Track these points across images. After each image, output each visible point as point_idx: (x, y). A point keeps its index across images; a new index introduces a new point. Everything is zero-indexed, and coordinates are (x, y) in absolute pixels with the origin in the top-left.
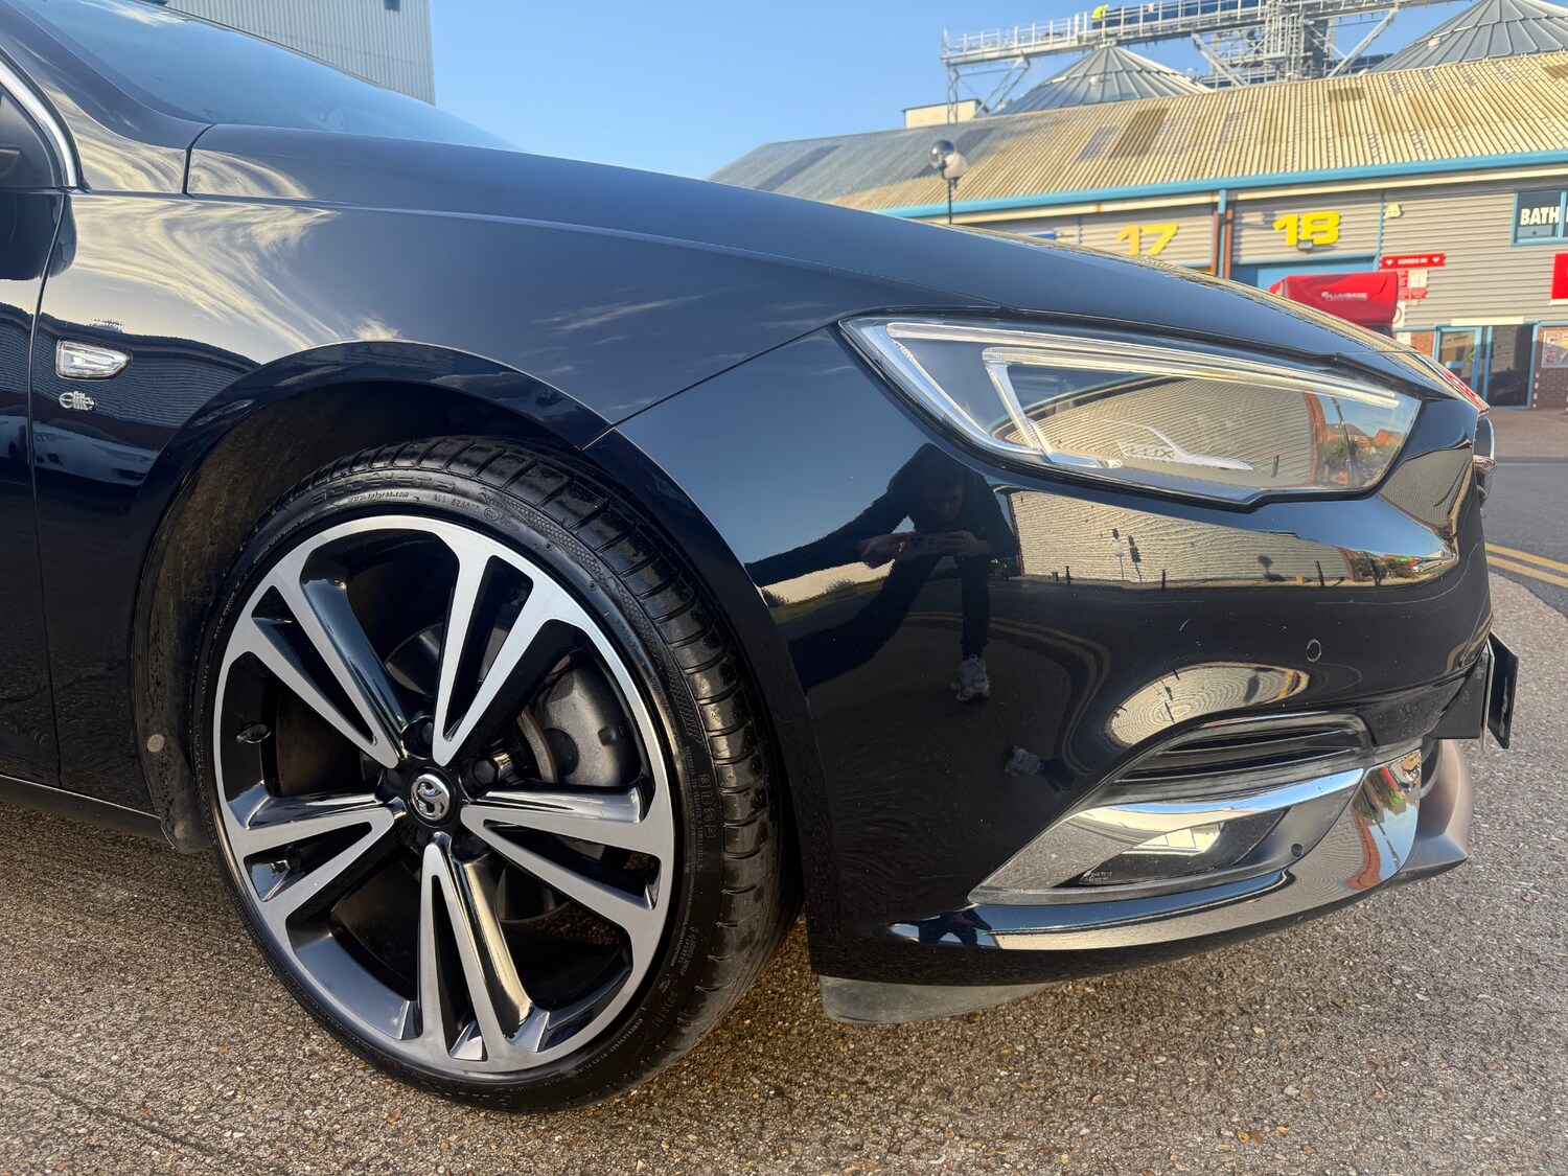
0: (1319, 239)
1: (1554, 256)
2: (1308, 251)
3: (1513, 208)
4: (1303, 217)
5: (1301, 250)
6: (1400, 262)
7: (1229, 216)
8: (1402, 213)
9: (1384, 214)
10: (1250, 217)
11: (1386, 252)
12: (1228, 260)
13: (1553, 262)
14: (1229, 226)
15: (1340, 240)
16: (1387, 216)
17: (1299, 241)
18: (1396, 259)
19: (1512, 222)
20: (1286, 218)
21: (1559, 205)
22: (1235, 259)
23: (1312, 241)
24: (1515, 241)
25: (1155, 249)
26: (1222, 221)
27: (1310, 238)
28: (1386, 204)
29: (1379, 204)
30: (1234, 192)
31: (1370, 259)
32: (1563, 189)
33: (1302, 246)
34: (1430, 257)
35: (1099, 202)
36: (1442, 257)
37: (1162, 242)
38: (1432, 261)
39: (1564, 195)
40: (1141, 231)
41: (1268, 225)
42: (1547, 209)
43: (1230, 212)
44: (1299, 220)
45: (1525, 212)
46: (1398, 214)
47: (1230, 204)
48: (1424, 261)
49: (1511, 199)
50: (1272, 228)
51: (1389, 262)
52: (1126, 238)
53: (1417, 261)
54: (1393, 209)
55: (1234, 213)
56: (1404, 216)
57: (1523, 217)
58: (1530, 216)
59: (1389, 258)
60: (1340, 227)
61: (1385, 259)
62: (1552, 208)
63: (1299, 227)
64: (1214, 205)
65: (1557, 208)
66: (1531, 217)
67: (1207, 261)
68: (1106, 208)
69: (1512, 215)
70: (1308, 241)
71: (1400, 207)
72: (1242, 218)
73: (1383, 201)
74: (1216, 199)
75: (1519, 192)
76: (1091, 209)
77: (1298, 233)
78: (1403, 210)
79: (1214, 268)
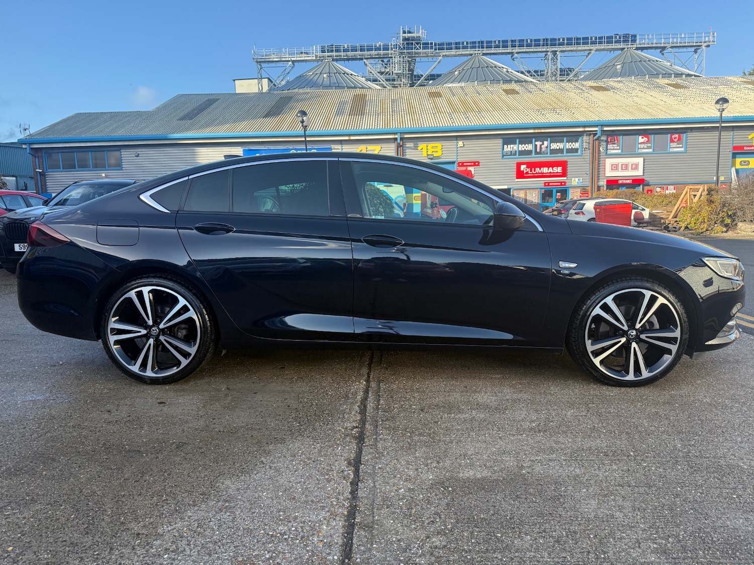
0: (435, 155)
1: (516, 163)
2: (431, 159)
3: (501, 144)
4: (429, 145)
5: (429, 158)
6: (465, 164)
7: (401, 144)
8: (464, 145)
10: (410, 145)
11: (460, 160)
13: (515, 165)
14: (401, 148)
15: (442, 155)
16: (459, 146)
17: (428, 155)
18: (463, 163)
19: (501, 150)
20: (422, 145)
21: (516, 144)
23: (433, 155)
24: (502, 157)
26: (399, 146)
27: (432, 153)
30: (403, 134)
31: (453, 163)
32: (517, 138)
33: (429, 157)
34: (475, 163)
35: (349, 135)
36: (479, 163)
38: (476, 164)
39: (518, 140)
40: (367, 148)
41: (416, 148)
42: (512, 145)
43: (401, 142)
44: (427, 146)
45: (505, 146)
46: (462, 145)
47: (402, 139)
48: (473, 164)
49: (500, 141)
50: (418, 149)
51: (460, 164)
52: (361, 151)
53: (470, 164)
54: (460, 143)
55: (403, 143)
57: (505, 148)
59: (461, 163)
60: (442, 150)
61: (459, 163)
62: (514, 145)
63: (427, 149)
64: (396, 139)
66: (508, 148)
68: (352, 138)
69: (501, 147)
70: (431, 155)
71: (463, 143)
72: (406, 145)
73: (457, 140)
74: (396, 136)
75: (503, 139)
76: (347, 138)
77: (427, 152)
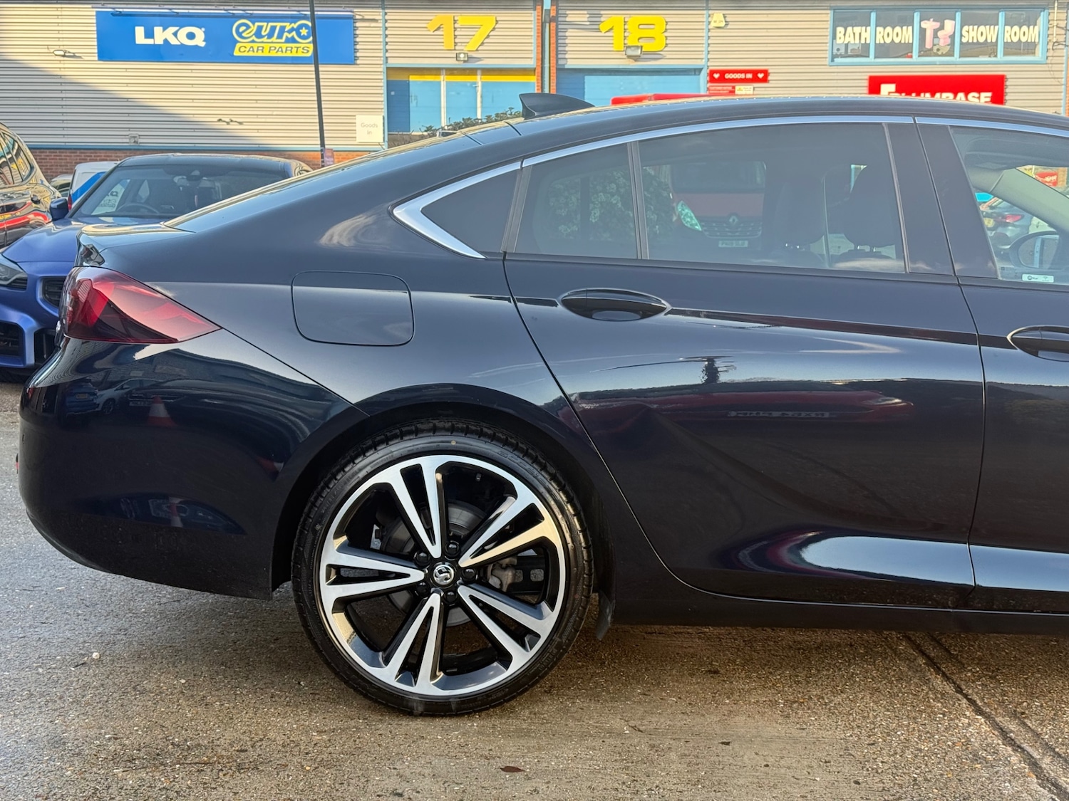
0: (648, 47)
1: (867, 77)
2: (636, 58)
3: (829, 25)
4: (630, 20)
5: (629, 57)
6: (727, 76)
7: (553, 13)
8: (727, 23)
9: (710, 23)
10: (575, 16)
11: (715, 64)
12: (553, 61)
13: (866, 83)
14: (553, 25)
15: (666, 49)
16: (713, 25)
17: (626, 47)
18: (723, 73)
19: (829, 39)
20: (612, 20)
21: (870, 25)
22: (561, 62)
23: (642, 47)
24: (832, 61)
25: (472, 45)
26: (546, 19)
27: (639, 44)
28: (711, 12)
29: (705, 12)
31: (697, 71)
32: (873, 9)
33: (630, 52)
34: (755, 73)
36: (766, 73)
37: (479, 36)
38: (757, 77)
39: (873, 16)
40: (455, 22)
41: (594, 26)
42: (859, 28)
43: (554, 8)
44: (625, 23)
45: (840, 30)
46: (723, 24)
48: (749, 76)
49: (827, 16)
50: (598, 30)
51: (716, 76)
52: (439, 28)
53: (742, 76)
54: (717, 18)
55: (557, 10)
56: (729, 27)
57: (838, 35)
58: (845, 35)
59: (716, 72)
60: (666, 34)
61: (712, 73)
62: (864, 28)
63: (625, 30)
65: (868, 28)
66: (848, 36)
67: (531, 63)
69: (829, 32)
70: (636, 47)
71: (724, 16)
72: (566, 15)
73: (708, 9)
75: (834, 9)
77: (625, 38)
78: (728, 19)
79: (539, 70)
